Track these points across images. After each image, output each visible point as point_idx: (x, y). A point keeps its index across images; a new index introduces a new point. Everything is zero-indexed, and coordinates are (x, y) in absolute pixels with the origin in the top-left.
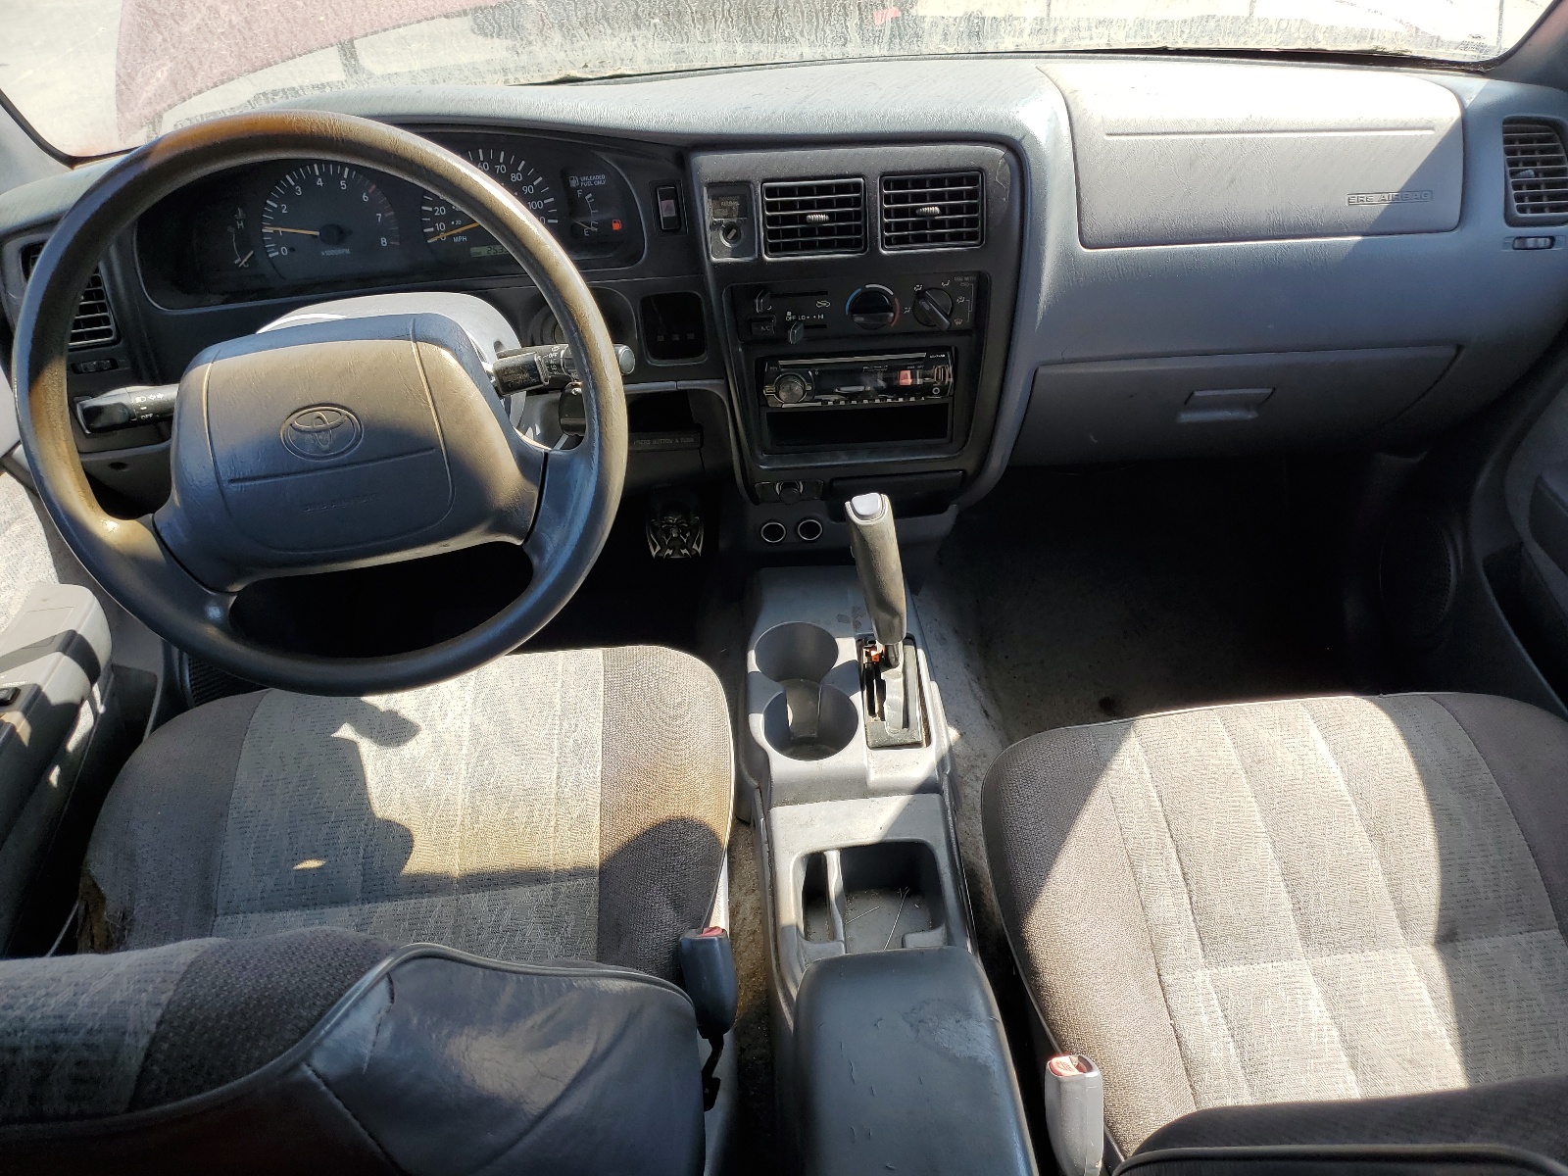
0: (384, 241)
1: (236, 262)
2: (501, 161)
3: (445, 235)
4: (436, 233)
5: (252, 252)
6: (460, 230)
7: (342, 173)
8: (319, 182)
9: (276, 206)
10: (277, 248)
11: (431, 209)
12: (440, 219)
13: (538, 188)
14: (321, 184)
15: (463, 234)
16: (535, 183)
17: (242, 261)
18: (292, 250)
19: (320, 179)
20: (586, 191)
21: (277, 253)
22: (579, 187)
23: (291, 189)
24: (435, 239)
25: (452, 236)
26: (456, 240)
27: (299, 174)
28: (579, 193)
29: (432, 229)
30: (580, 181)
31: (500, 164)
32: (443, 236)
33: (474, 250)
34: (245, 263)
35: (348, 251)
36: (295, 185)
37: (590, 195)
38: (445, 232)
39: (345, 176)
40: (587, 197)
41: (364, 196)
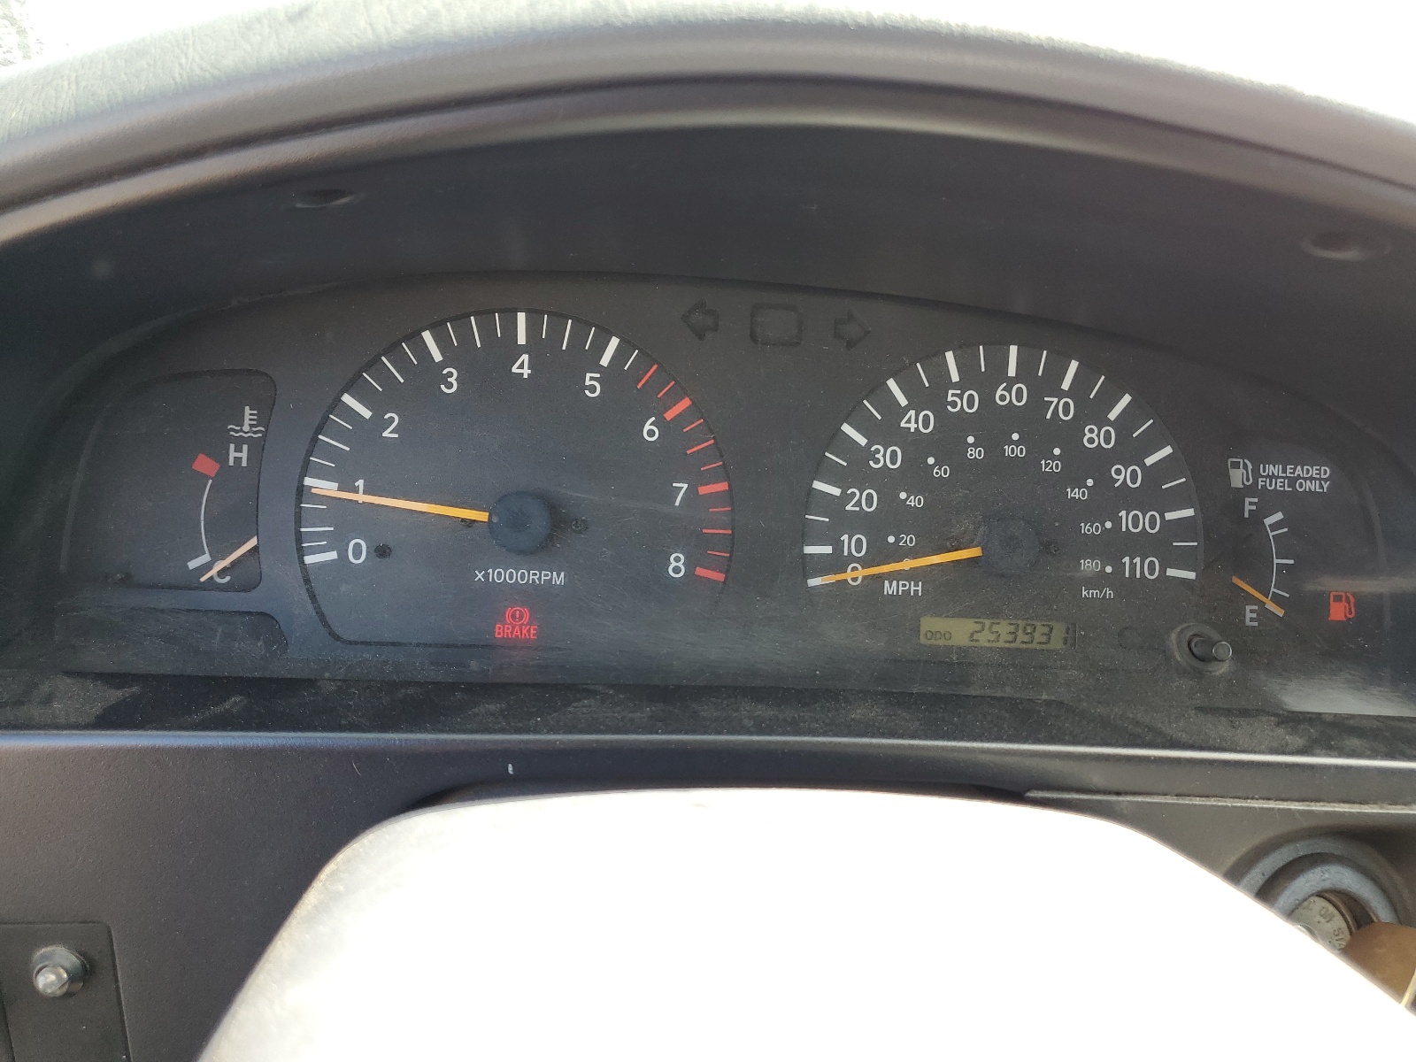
0: (677, 564)
1: (193, 564)
2: (1066, 385)
3: (861, 573)
4: (837, 563)
5: (253, 542)
6: (907, 564)
7: (600, 348)
8: (523, 367)
9: (367, 414)
10: (337, 541)
11: (836, 491)
12: (860, 522)
13: (1155, 475)
14: (526, 372)
15: (912, 575)
16: (1149, 461)
17: (210, 565)
18: (382, 551)
19: (525, 357)
20: (1270, 501)
21: (333, 555)
22: (1250, 490)
23: (433, 374)
24: (830, 579)
25: (880, 578)
26: (890, 588)
27: (466, 337)
28: (1249, 505)
29: (828, 550)
30: (1256, 471)
31: (1061, 394)
32: (855, 575)
33: (930, 624)
34: (222, 573)
35: (559, 579)
36: (443, 365)
37: (1279, 516)
38: (866, 562)
39: (605, 361)
40: (1268, 521)
41: (647, 427)
